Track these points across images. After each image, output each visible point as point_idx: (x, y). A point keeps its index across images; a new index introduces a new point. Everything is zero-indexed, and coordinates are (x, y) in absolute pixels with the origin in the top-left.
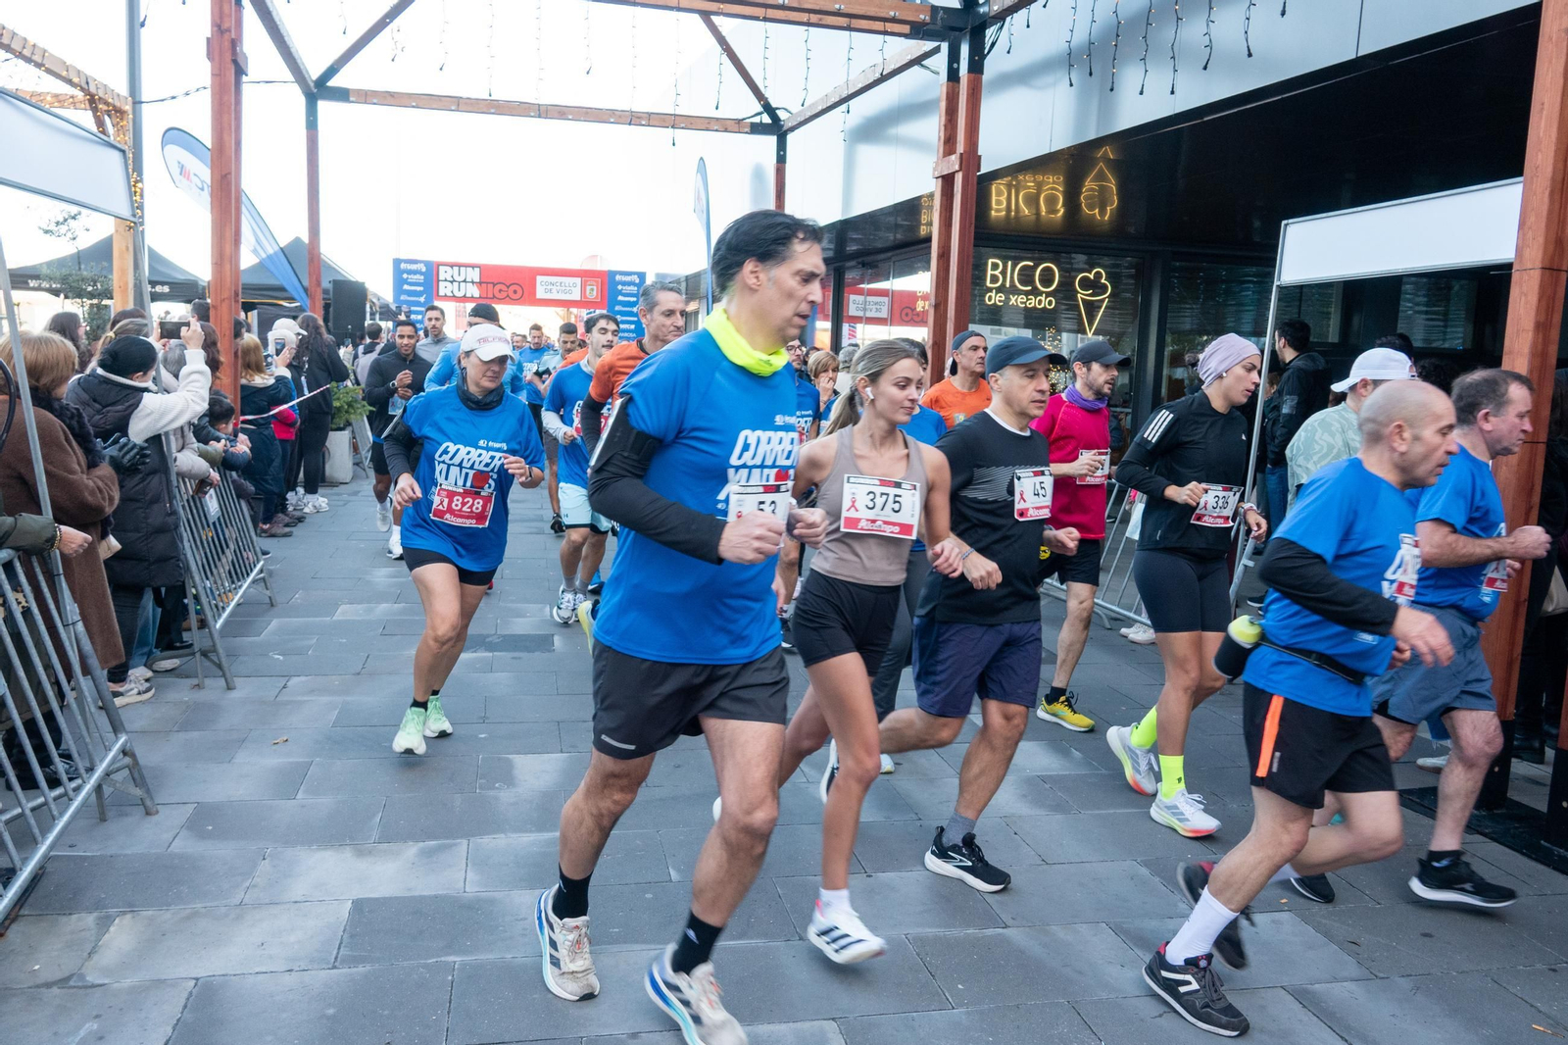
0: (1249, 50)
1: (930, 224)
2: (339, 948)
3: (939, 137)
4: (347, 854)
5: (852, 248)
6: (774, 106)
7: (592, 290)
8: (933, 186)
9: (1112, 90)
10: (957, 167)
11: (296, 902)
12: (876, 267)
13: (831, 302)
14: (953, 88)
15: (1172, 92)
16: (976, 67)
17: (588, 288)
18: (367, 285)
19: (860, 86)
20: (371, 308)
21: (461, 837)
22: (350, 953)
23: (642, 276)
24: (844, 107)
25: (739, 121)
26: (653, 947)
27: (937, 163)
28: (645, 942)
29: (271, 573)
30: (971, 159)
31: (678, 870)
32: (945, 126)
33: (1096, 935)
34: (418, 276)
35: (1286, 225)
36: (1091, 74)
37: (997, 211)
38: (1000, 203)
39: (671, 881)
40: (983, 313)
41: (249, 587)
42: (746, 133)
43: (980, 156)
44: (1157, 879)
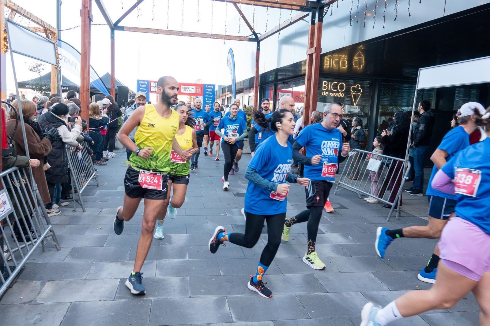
0: (409, 14)
1: (305, 70)
2: (116, 294)
3: (309, 42)
4: (119, 264)
5: (280, 77)
6: (256, 33)
7: (199, 90)
8: (306, 58)
9: (364, 27)
10: (314, 52)
11: (102, 279)
12: (288, 83)
13: (273, 94)
14: (313, 26)
15: (384, 28)
16: (321, 20)
17: (197, 89)
18: (129, 88)
19: (283, 26)
20: (130, 95)
21: (155, 260)
22: (119, 295)
23: (214, 86)
24: (278, 33)
25: (245, 37)
26: (215, 296)
27: (308, 51)
28: (212, 294)
29: (97, 176)
30: (318, 49)
31: (223, 272)
32: (310, 39)
33: (357, 296)
34: (145, 85)
35: (420, 70)
36: (357, 22)
37: (326, 66)
38: (327, 63)
39: (221, 275)
40: (320, 98)
41: (91, 180)
42: (247, 41)
43: (321, 48)
44: (377, 278)
